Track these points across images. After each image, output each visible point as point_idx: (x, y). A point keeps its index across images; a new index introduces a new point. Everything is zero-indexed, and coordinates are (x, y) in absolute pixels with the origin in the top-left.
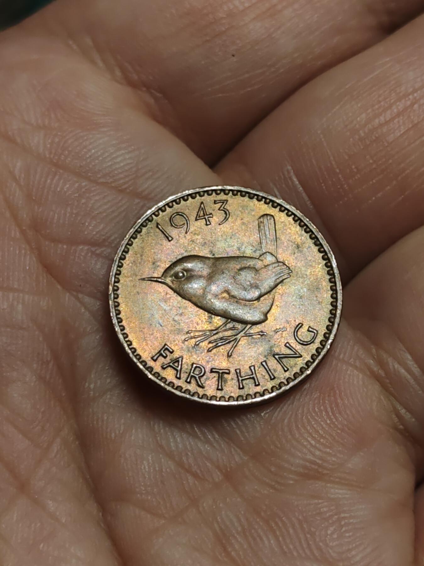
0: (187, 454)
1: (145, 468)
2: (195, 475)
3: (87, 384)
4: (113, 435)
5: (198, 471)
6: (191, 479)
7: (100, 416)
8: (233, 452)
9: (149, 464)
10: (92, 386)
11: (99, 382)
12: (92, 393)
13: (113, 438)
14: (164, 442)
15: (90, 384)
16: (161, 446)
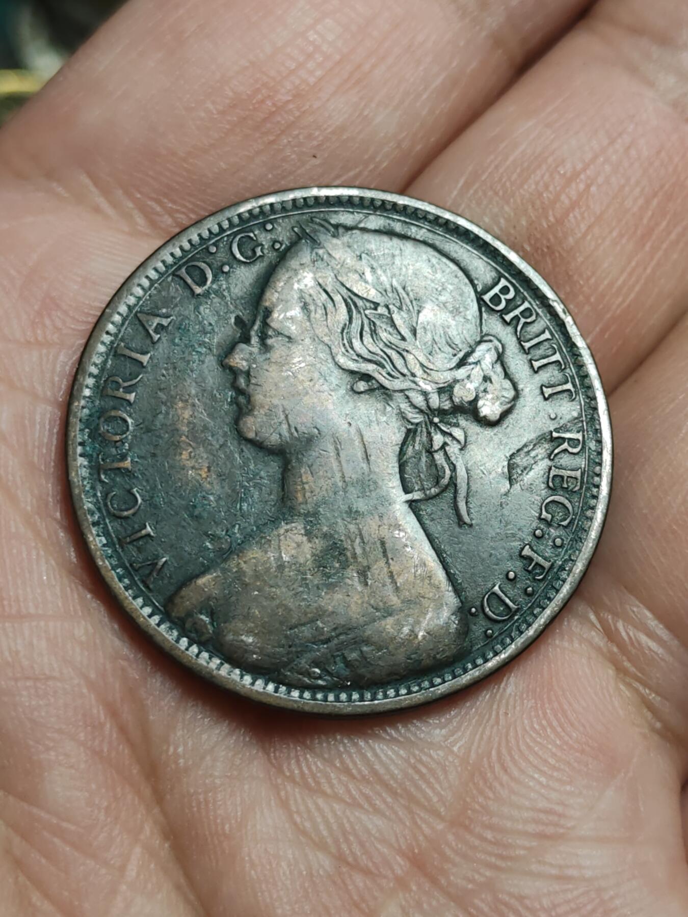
0: (347, 840)
1: (284, 873)
2: (366, 872)
3: (171, 749)
4: (227, 827)
5: (370, 864)
6: (359, 880)
7: (201, 797)
8: (419, 822)
9: (289, 865)
10: (180, 750)
11: (190, 743)
12: (181, 761)
13: (227, 832)
14: (308, 825)
15: (176, 749)
16: (304, 833)
